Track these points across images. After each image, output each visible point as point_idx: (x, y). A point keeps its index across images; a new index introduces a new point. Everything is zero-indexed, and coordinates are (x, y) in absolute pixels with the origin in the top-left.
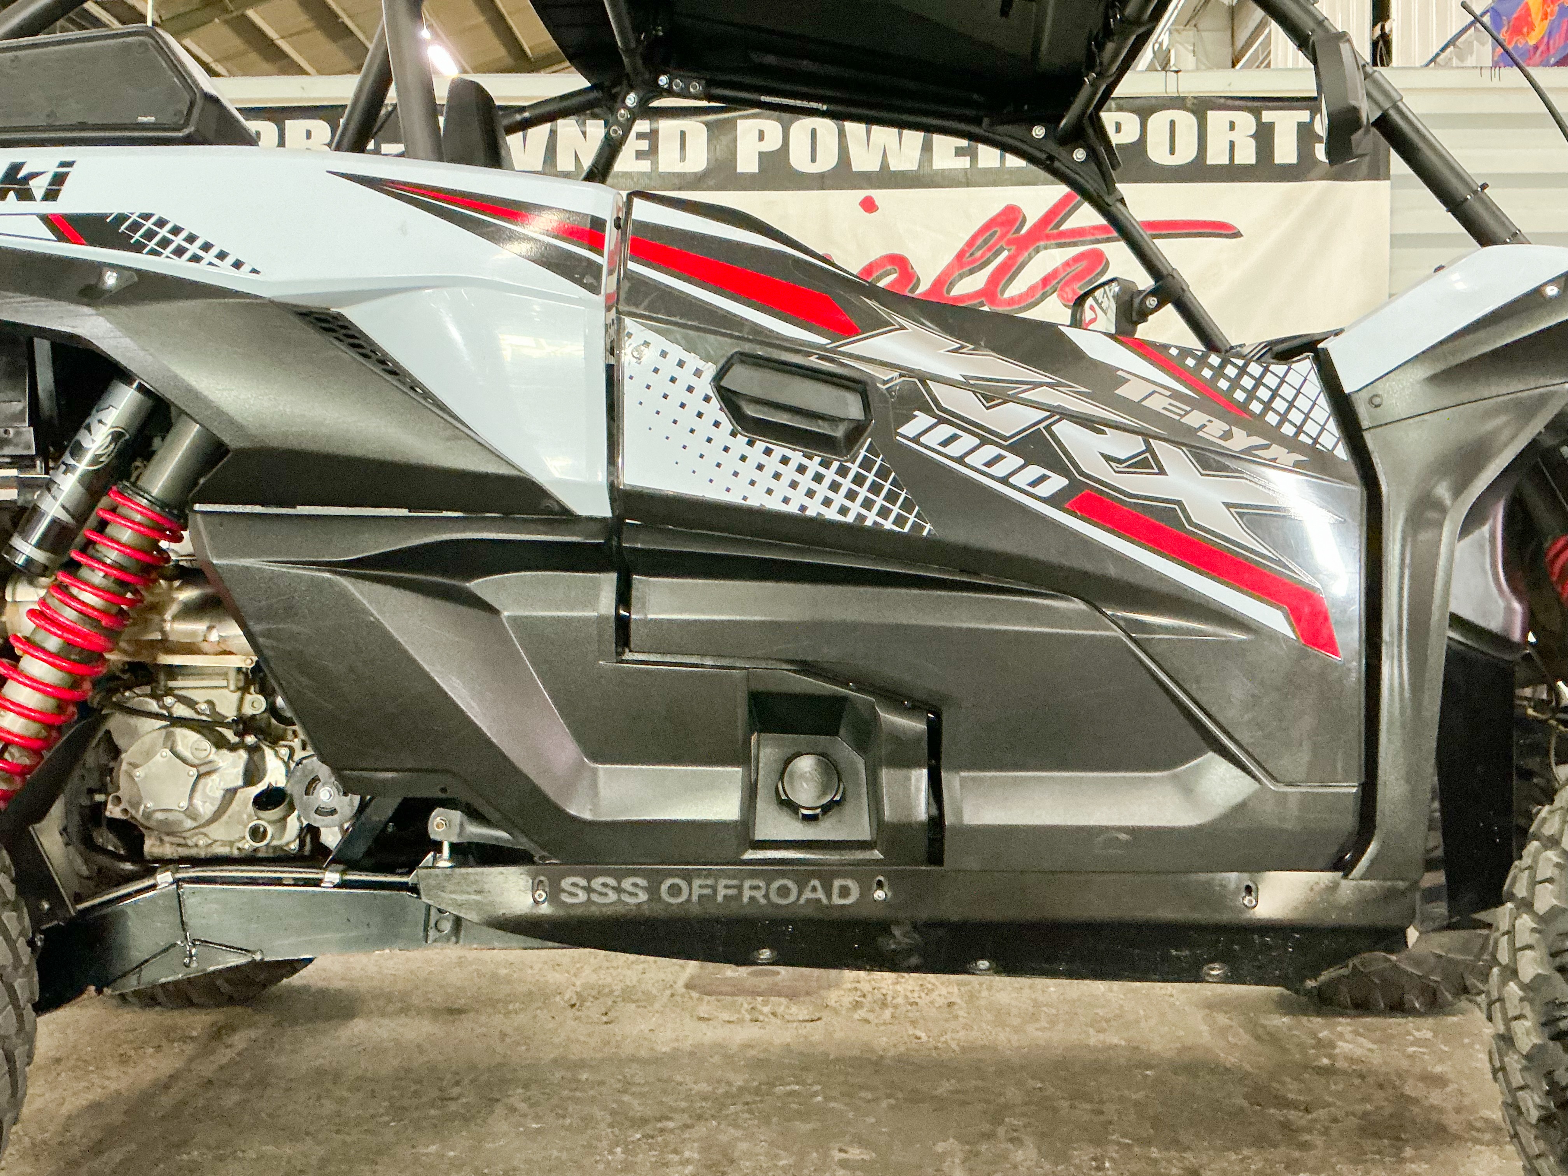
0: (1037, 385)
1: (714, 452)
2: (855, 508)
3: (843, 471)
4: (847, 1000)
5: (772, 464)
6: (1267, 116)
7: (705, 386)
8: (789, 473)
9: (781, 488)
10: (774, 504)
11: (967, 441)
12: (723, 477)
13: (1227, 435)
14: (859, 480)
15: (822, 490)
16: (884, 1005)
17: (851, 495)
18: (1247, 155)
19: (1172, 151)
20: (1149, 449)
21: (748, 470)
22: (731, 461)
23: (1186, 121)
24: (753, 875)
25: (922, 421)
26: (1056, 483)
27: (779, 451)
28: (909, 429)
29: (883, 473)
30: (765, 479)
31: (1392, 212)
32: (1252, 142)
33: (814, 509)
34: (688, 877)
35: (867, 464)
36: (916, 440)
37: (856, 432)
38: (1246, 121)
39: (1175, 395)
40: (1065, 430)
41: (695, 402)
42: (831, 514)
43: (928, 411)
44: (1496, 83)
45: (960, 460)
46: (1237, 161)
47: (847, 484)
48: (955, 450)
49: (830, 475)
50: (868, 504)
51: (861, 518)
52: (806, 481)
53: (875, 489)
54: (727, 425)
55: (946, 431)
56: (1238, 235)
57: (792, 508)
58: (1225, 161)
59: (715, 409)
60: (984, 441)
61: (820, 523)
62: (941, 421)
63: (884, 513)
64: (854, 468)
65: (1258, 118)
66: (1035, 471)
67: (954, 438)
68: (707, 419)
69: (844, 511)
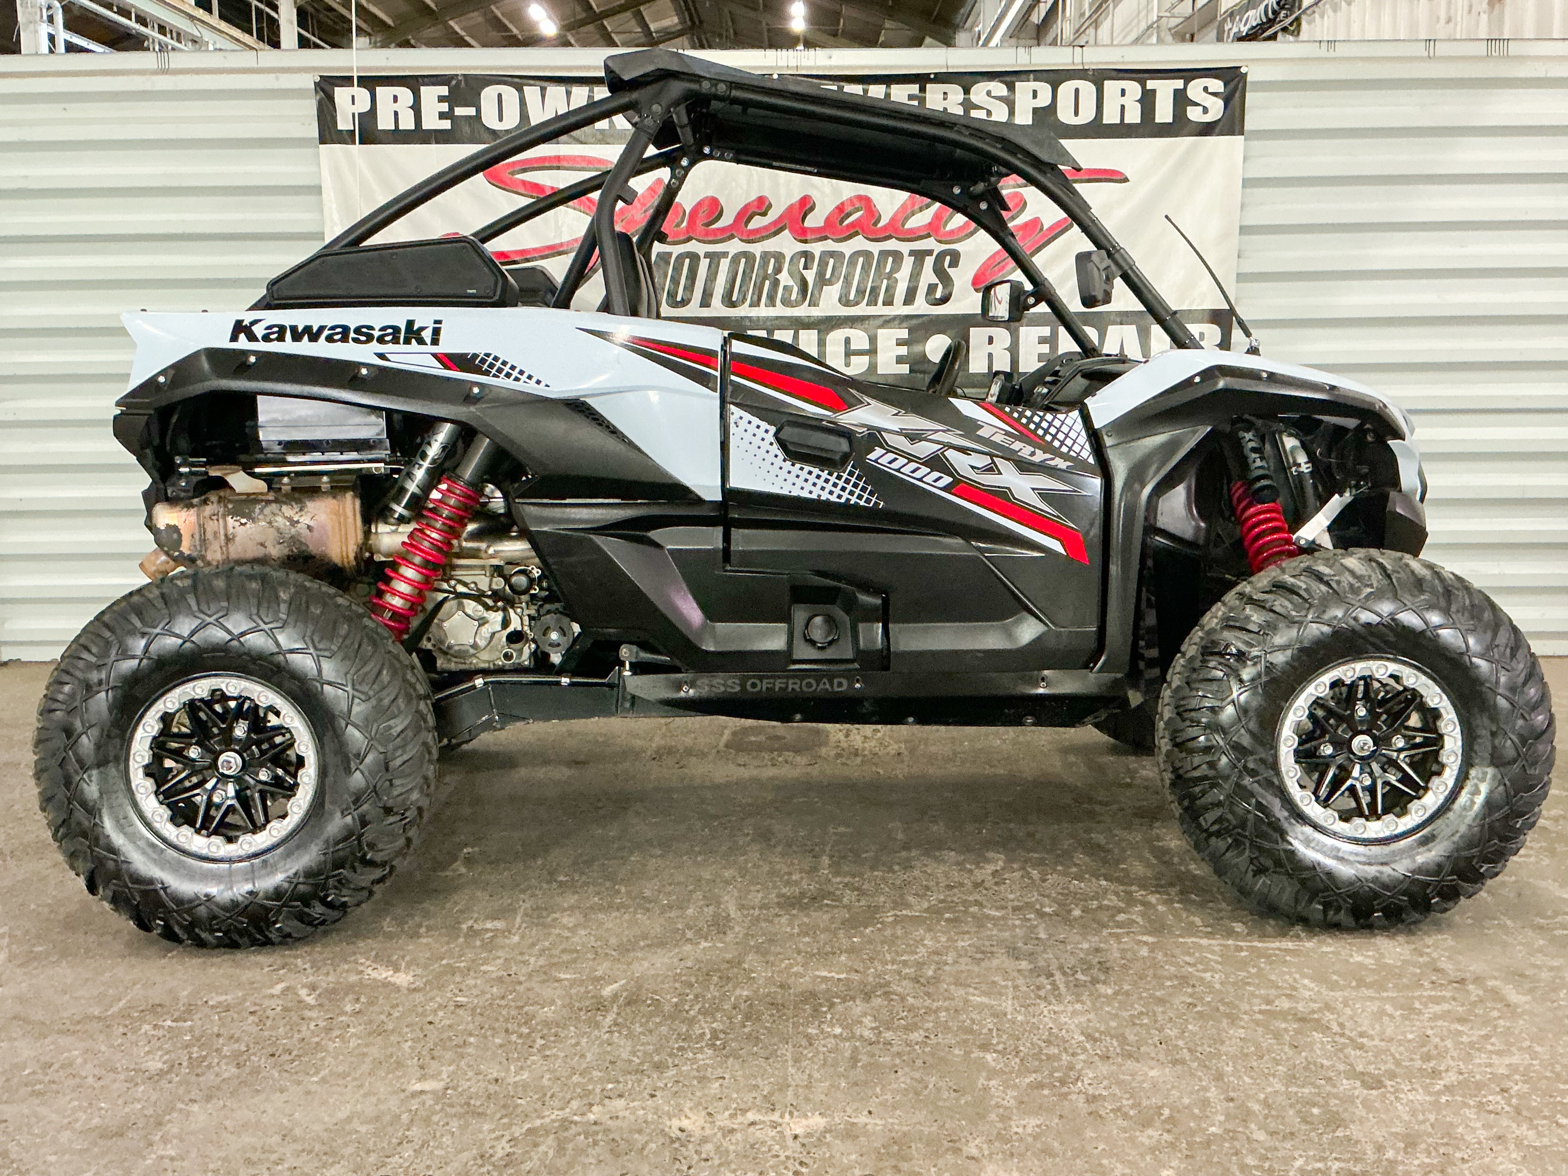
0: (937, 431)
1: (775, 470)
2: (845, 495)
3: (839, 477)
4: (833, 753)
5: (804, 474)
6: (1151, 84)
7: (770, 437)
8: (812, 479)
9: (808, 486)
10: (805, 494)
11: (902, 461)
12: (779, 482)
13: (1033, 454)
14: (847, 481)
15: (829, 487)
16: (856, 755)
17: (843, 489)
18: (1134, 116)
19: (1076, 113)
20: (993, 462)
21: (792, 478)
22: (783, 474)
23: (1087, 89)
24: (794, 677)
25: (879, 452)
26: (947, 480)
27: (807, 468)
28: (872, 456)
29: (859, 478)
30: (800, 482)
31: (1245, 159)
32: (1139, 105)
33: (825, 496)
34: (761, 678)
35: (851, 474)
36: (876, 461)
37: (845, 458)
38: (1134, 89)
39: (1007, 433)
40: (951, 454)
41: (765, 445)
42: (833, 498)
43: (882, 447)
44: (1332, 54)
45: (898, 470)
46: (1126, 121)
47: (841, 483)
48: (895, 465)
49: (833, 479)
50: (852, 493)
51: (848, 500)
52: (820, 483)
53: (855, 485)
54: (781, 456)
55: (891, 456)
56: (1126, 180)
57: (814, 496)
58: (1117, 121)
59: (775, 449)
60: (910, 461)
61: (828, 503)
62: (889, 451)
63: (860, 497)
64: (845, 476)
65: (1144, 86)
66: (936, 474)
67: (895, 459)
68: (772, 454)
69: (839, 497)
